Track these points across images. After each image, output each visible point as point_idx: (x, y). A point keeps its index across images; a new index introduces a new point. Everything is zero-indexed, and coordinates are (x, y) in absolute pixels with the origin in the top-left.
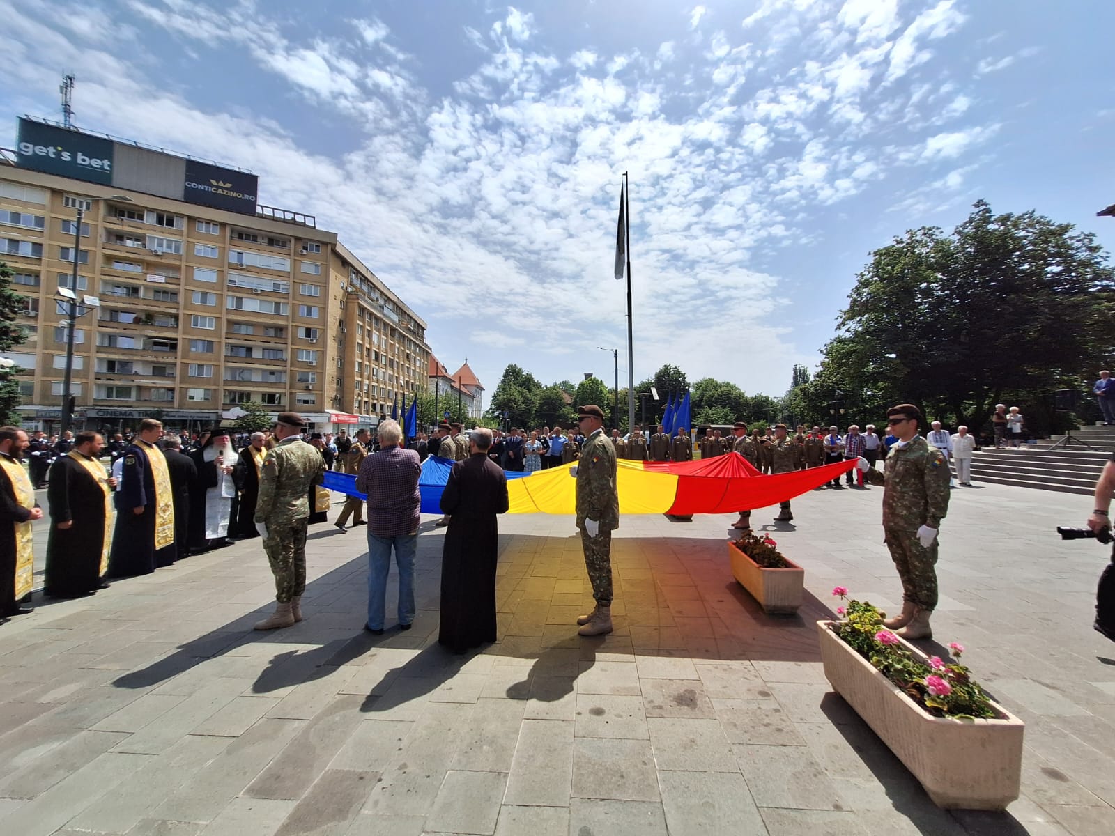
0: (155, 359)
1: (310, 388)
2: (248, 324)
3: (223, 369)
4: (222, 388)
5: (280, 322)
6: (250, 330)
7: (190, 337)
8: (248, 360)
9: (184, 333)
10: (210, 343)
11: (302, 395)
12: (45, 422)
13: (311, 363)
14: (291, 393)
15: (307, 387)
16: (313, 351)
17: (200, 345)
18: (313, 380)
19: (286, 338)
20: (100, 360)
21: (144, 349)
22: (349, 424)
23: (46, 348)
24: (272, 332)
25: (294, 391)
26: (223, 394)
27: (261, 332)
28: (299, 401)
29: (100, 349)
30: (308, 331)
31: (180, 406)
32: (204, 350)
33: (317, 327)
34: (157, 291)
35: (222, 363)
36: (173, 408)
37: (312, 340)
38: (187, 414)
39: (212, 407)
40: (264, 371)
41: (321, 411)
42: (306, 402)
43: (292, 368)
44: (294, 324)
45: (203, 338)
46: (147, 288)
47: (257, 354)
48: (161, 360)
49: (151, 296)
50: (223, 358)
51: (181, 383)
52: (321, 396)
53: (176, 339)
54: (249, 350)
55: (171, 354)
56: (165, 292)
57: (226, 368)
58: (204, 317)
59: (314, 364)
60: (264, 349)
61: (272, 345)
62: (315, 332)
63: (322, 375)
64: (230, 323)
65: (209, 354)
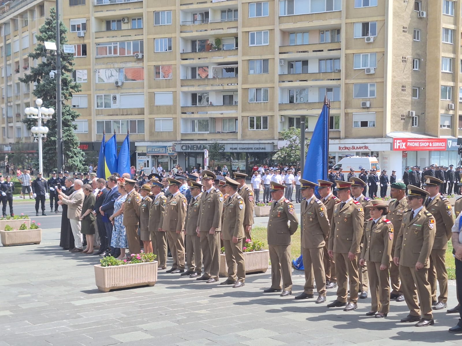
0: (221, 88)
1: (368, 105)
2: (304, 31)
3: (278, 92)
4: (277, 114)
5: (333, 22)
6: (307, 39)
7: (248, 58)
8: (303, 77)
9: (244, 54)
10: (266, 61)
11: (359, 116)
12: (153, 157)
13: (368, 70)
14: (346, 114)
15: (364, 104)
16: (372, 54)
17: (257, 66)
18: (372, 93)
19: (339, 42)
20: (185, 93)
21: (214, 77)
22: (430, 151)
23: (150, 88)
24: (328, 36)
25: (349, 111)
26: (279, 120)
27: (315, 39)
28: (356, 122)
29: (184, 82)
30: (365, 26)
31: (244, 137)
32: (261, 72)
33: (375, 19)
34: (223, 12)
35: (277, 84)
36: (237, 139)
37: (368, 39)
38: (250, 146)
39: (269, 136)
40: (320, 88)
41: (382, 136)
42: (364, 124)
43: (348, 81)
44: (349, 21)
45: (259, 57)
46: (214, 10)
47: (313, 68)
48: (226, 87)
49: (218, 18)
50: (277, 78)
51: (243, 111)
52: (382, 114)
53: (236, 63)
54: (305, 63)
55: (233, 80)
56: (230, 10)
57: (282, 89)
58: (259, 32)
59: (372, 72)
60: (320, 60)
61: (325, 54)
62: (374, 25)
63: (383, 84)
64: (285, 33)
65: (265, 75)
